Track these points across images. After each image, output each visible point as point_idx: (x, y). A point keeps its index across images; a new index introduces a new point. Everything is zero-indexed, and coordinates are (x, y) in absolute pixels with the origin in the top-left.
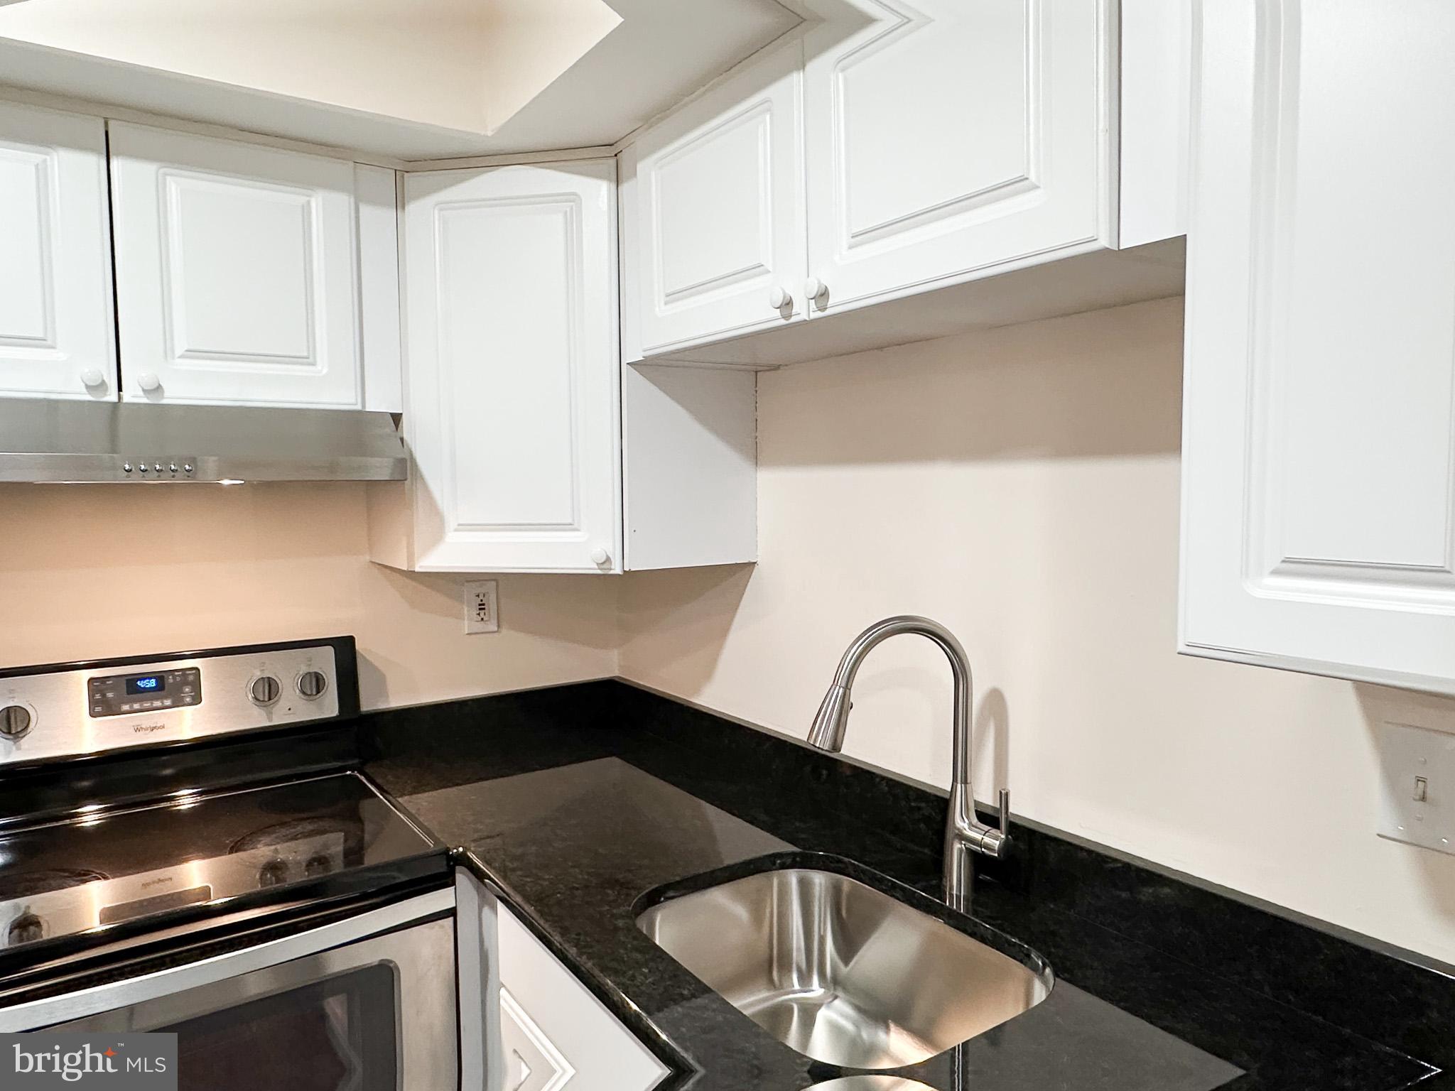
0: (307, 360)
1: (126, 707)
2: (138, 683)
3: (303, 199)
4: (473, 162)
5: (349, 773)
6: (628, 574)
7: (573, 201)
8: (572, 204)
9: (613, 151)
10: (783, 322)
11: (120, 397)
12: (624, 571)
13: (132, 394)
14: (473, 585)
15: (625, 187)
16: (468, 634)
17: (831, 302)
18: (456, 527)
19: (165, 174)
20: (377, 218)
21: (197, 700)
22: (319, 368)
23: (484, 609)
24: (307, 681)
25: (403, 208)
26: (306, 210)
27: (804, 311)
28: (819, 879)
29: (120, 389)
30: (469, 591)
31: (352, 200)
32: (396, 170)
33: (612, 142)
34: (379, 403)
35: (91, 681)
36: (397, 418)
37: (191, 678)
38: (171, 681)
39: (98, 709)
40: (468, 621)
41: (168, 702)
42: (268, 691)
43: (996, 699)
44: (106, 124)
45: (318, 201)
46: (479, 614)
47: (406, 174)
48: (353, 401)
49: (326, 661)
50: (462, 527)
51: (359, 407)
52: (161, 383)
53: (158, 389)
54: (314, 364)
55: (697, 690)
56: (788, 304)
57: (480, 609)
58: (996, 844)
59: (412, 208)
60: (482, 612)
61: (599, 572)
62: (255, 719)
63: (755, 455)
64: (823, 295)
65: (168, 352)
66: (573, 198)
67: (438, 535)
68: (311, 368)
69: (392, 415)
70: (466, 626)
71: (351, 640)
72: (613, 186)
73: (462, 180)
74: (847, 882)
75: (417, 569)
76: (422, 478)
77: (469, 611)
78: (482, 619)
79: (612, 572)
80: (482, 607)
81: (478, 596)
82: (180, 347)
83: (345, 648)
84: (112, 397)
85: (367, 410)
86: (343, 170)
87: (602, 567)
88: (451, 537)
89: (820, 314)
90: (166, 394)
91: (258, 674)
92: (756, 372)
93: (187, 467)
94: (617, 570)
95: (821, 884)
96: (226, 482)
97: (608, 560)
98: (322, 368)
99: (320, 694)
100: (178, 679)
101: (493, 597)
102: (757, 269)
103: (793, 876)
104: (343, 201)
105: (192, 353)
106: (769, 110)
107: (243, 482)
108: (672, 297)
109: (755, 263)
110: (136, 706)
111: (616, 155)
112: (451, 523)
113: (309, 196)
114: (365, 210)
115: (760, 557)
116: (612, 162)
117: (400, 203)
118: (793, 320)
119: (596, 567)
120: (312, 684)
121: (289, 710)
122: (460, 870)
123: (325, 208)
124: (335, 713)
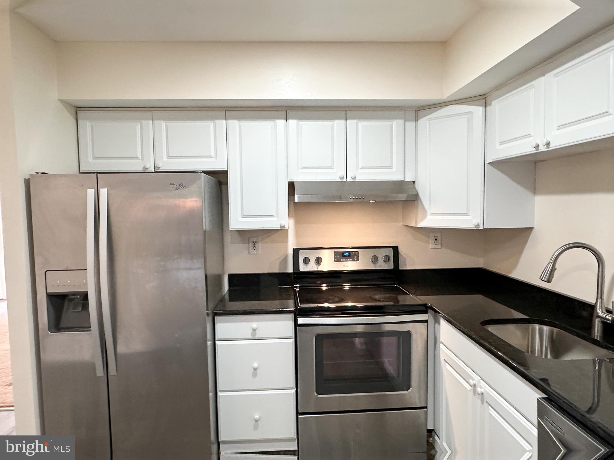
0: (390, 167)
1: (342, 260)
2: (345, 254)
3: (391, 123)
4: (439, 105)
5: (396, 285)
6: (485, 230)
7: (470, 114)
8: (470, 115)
9: (484, 97)
10: (536, 151)
11: (346, 180)
12: (484, 229)
13: (349, 179)
14: (434, 233)
15: (488, 108)
16: (431, 249)
17: (551, 146)
18: (430, 214)
19: (358, 122)
20: (411, 125)
21: (358, 260)
22: (393, 169)
23: (436, 241)
24: (385, 258)
25: (418, 121)
26: (391, 126)
27: (542, 148)
28: (546, 328)
29: (346, 178)
30: (432, 235)
31: (404, 121)
32: (416, 111)
33: (484, 94)
34: (408, 179)
35: (335, 252)
36: (414, 182)
37: (357, 254)
38: (352, 254)
39: (336, 260)
40: (431, 244)
41: (351, 260)
42: (375, 259)
44: (346, 112)
45: (395, 123)
46: (435, 243)
47: (419, 111)
48: (402, 178)
49: (390, 252)
50: (433, 214)
51: (403, 180)
52: (356, 176)
53: (355, 177)
54: (392, 168)
55: (510, 272)
56: (537, 146)
57: (435, 241)
58: (609, 318)
59: (421, 121)
60: (436, 242)
61: (475, 228)
62: (371, 267)
63: (535, 191)
64: (548, 144)
65: (357, 168)
66: (470, 113)
67: (425, 216)
68: (392, 169)
69: (413, 181)
70: (431, 246)
71: (397, 247)
72: (484, 108)
74: (555, 330)
75: (418, 226)
76: (420, 200)
77: (432, 241)
78: (436, 244)
79: (479, 229)
80: (436, 240)
81: (435, 237)
82: (360, 167)
83: (395, 249)
84: (345, 180)
85: (406, 180)
86: (401, 113)
87: (477, 227)
88: (429, 217)
89: (548, 149)
90: (357, 179)
91: (373, 255)
92: (536, 163)
93: (363, 197)
94: (481, 228)
95: (546, 330)
96: (371, 201)
97: (478, 225)
98: (394, 169)
99: (389, 262)
100: (354, 254)
101: (439, 238)
102: (529, 136)
103: (537, 327)
104: (401, 122)
105: (363, 168)
106: (534, 87)
107: (375, 201)
108: (502, 143)
109: (528, 134)
110: (344, 260)
111: (485, 98)
112: (429, 212)
113: (392, 122)
114: (407, 123)
115: (536, 225)
116: (484, 101)
117: (417, 120)
118: (540, 151)
119: (474, 227)
120: (387, 259)
121: (381, 265)
122: (429, 311)
123: (396, 125)
124: (392, 268)
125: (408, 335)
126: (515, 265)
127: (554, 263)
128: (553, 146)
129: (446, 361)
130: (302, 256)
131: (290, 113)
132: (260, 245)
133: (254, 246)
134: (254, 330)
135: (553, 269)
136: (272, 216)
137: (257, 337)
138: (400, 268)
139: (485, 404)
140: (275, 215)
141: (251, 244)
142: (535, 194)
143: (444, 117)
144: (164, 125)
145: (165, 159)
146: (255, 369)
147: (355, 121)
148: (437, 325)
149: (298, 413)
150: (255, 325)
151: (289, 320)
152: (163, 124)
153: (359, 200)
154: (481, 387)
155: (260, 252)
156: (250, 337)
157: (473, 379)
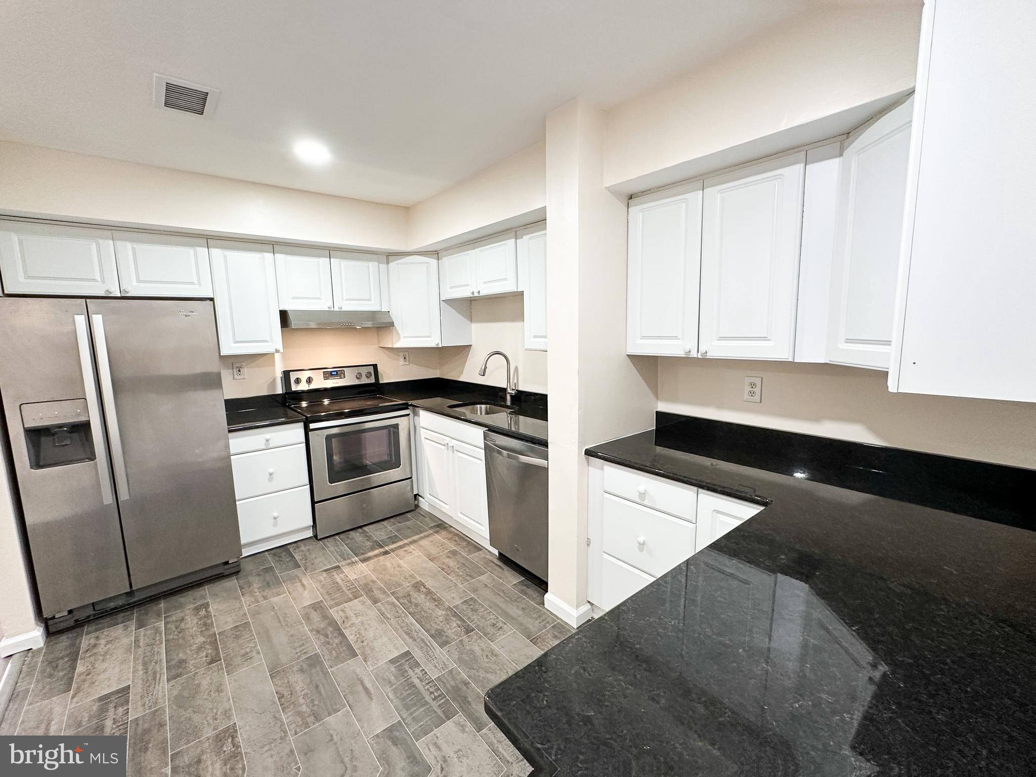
0: (369, 300)
1: (331, 378)
2: (333, 373)
3: (368, 264)
4: (404, 254)
6: (443, 347)
8: (428, 264)
10: (473, 296)
11: (334, 310)
13: (336, 309)
14: (403, 352)
15: (440, 261)
16: (401, 365)
19: (341, 261)
20: (383, 267)
21: (344, 377)
26: (368, 266)
27: (476, 294)
28: (483, 406)
29: (334, 308)
30: (401, 354)
31: (378, 263)
32: (386, 256)
33: (437, 251)
34: (384, 309)
35: (324, 372)
37: (343, 372)
38: (339, 373)
39: (326, 378)
40: (402, 362)
41: (340, 377)
42: (359, 376)
43: (516, 368)
44: (330, 253)
45: (371, 264)
47: (389, 257)
49: (371, 369)
50: (405, 337)
52: (342, 306)
53: (341, 308)
54: (371, 301)
55: (459, 377)
56: (473, 293)
58: (514, 393)
59: (390, 264)
62: (357, 382)
64: (479, 292)
65: (343, 299)
67: (399, 339)
69: (388, 311)
71: (376, 365)
72: (437, 261)
73: (402, 258)
74: (488, 406)
75: (394, 347)
76: (395, 326)
77: (402, 359)
78: (405, 361)
80: (405, 358)
81: (404, 355)
82: (345, 298)
83: (375, 366)
84: (332, 309)
86: (375, 256)
87: (437, 345)
88: (402, 339)
89: (479, 295)
90: (343, 308)
91: (357, 373)
92: (471, 301)
93: (351, 324)
94: (440, 346)
96: (358, 328)
98: (373, 302)
99: (371, 377)
100: (341, 372)
101: (407, 356)
102: (468, 285)
103: (478, 406)
104: (376, 263)
105: (347, 300)
108: (451, 288)
111: (438, 254)
112: (402, 336)
114: (380, 265)
115: (472, 343)
116: (437, 256)
117: (388, 263)
120: (368, 375)
121: (365, 381)
122: (409, 407)
123: (372, 265)
124: (374, 382)
125: (396, 426)
126: (462, 372)
127: (486, 364)
128: (482, 294)
129: (426, 439)
130: (293, 377)
131: (277, 248)
132: (245, 371)
133: (239, 371)
134: (267, 440)
135: (485, 368)
136: (266, 341)
137: (271, 446)
138: (380, 382)
139: (455, 452)
140: (268, 340)
141: (235, 370)
142: (471, 321)
143: (407, 263)
144: (131, 247)
145: (135, 283)
146: (271, 474)
147: (338, 260)
148: (415, 417)
149: (313, 503)
150: (268, 436)
151: (299, 428)
152: (129, 245)
153: (346, 326)
154: (452, 443)
155: (246, 377)
156: (264, 447)
157: (446, 440)
